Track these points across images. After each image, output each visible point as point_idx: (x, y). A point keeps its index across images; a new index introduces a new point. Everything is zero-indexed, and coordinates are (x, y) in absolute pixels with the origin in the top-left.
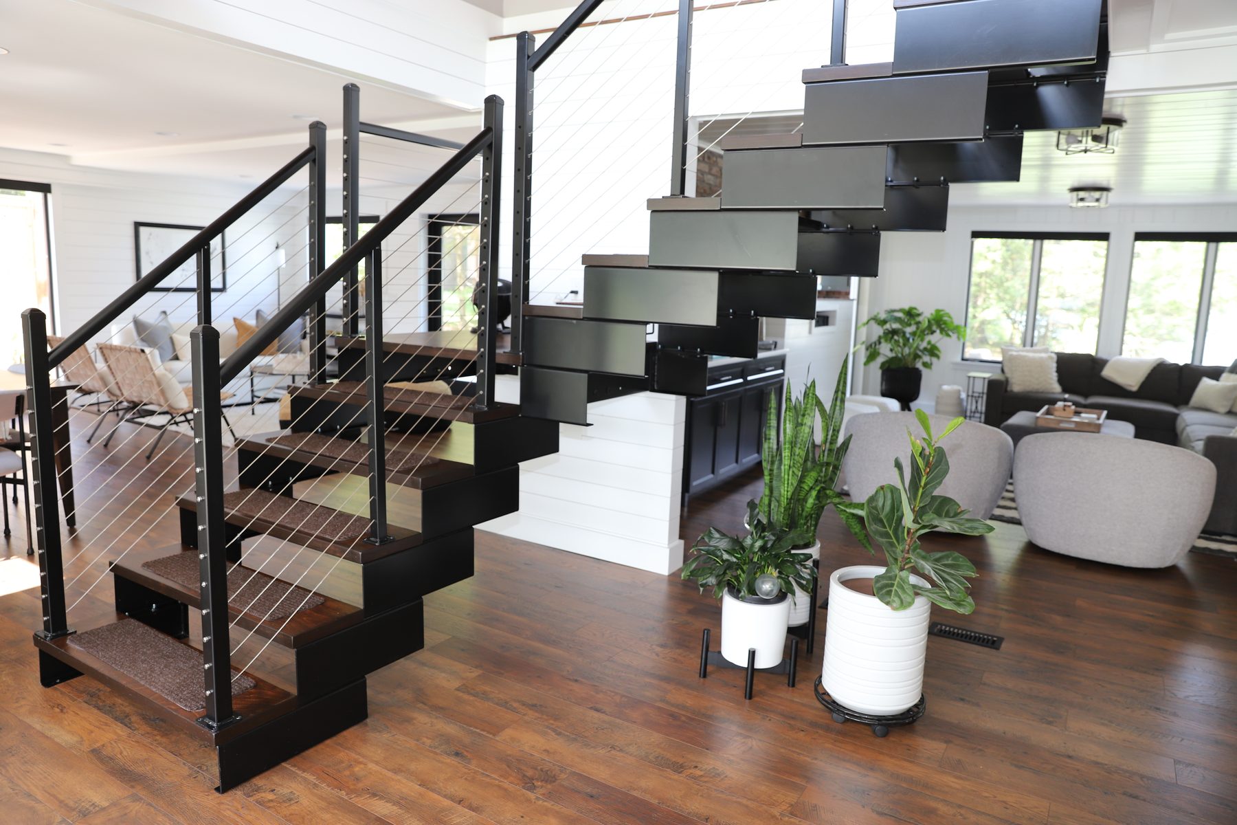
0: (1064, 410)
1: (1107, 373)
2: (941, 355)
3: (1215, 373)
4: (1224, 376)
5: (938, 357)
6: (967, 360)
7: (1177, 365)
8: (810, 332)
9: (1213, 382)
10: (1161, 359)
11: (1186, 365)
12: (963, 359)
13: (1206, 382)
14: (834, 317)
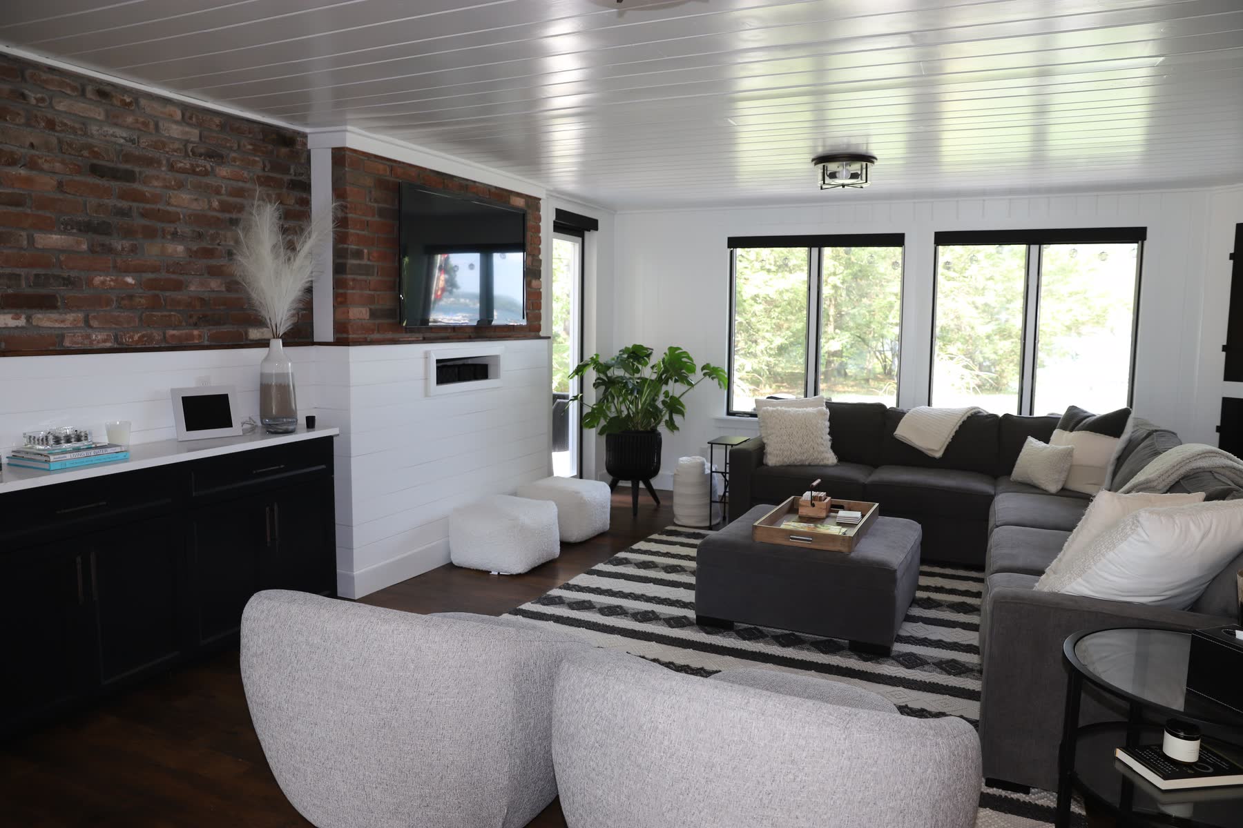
0: (813, 505)
1: (903, 431)
2: (687, 411)
3: (1044, 428)
4: (1057, 433)
5: (682, 413)
6: (734, 414)
7: (995, 416)
8: (427, 395)
9: (1042, 444)
10: (975, 408)
11: (1007, 416)
12: (730, 413)
13: (1032, 444)
14: (497, 365)
